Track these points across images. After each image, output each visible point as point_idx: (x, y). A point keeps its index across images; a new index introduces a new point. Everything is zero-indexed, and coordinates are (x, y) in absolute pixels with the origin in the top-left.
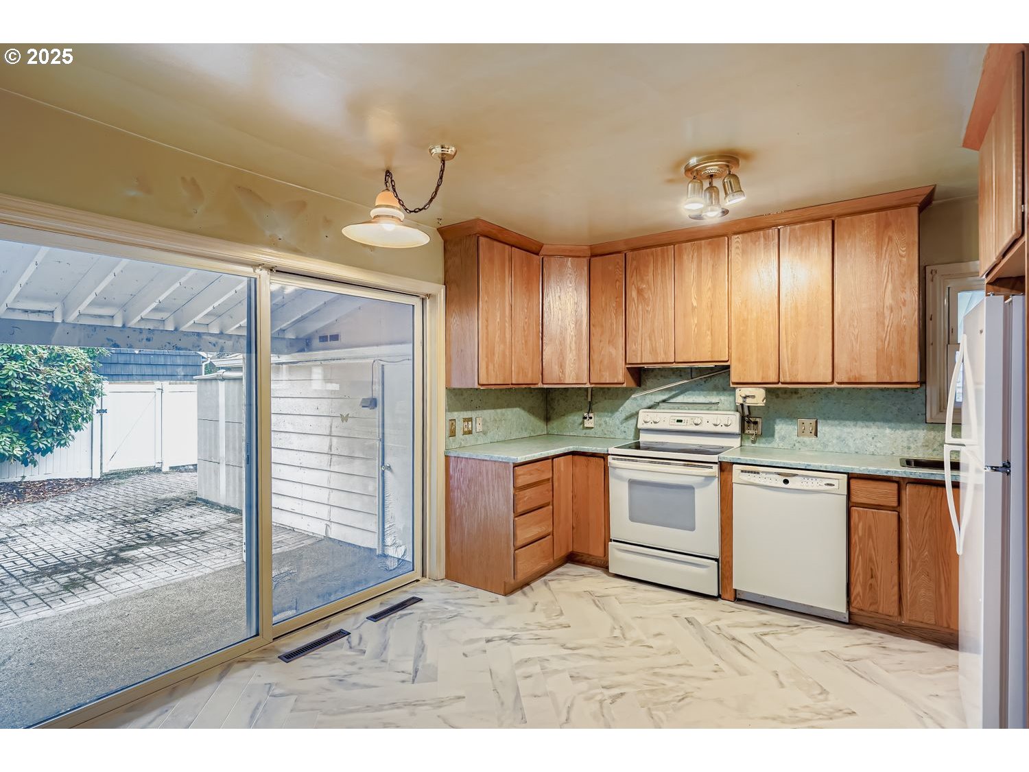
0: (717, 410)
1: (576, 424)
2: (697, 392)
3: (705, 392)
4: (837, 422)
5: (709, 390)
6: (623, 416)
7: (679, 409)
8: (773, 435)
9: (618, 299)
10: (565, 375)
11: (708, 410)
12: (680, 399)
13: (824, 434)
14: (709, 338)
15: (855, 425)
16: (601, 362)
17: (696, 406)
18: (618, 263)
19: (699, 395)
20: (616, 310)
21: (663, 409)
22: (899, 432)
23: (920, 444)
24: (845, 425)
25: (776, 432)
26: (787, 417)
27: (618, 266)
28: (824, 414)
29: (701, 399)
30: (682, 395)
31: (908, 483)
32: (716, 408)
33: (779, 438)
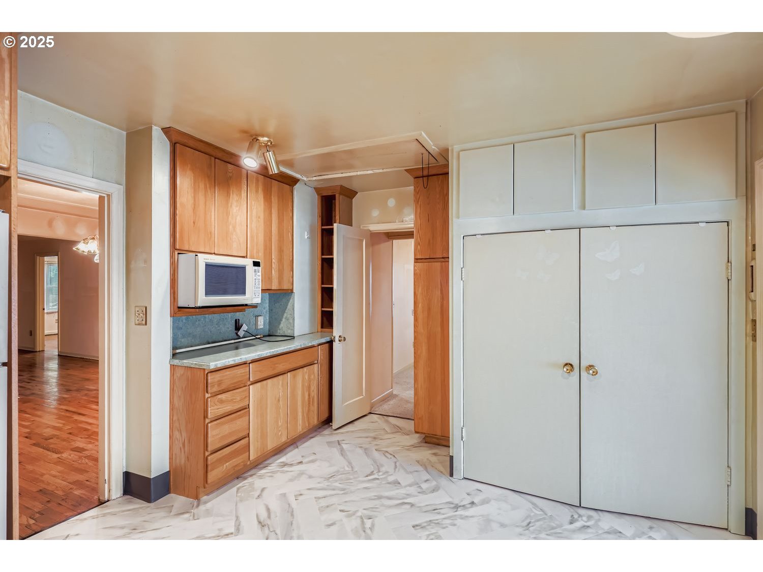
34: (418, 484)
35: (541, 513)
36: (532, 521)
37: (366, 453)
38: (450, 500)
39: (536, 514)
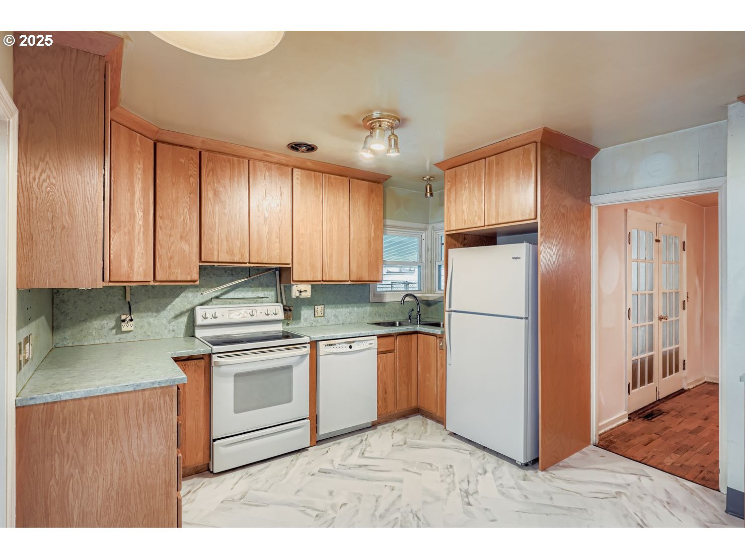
0: (262, 303)
1: (106, 330)
2: (246, 289)
3: (252, 289)
4: (334, 306)
5: (256, 287)
6: (173, 314)
7: (230, 303)
8: (300, 318)
9: (192, 196)
10: (133, 271)
11: (255, 303)
12: (231, 295)
13: (328, 314)
14: (278, 244)
15: (342, 307)
16: (171, 258)
17: (245, 301)
18: (192, 158)
19: (248, 291)
20: (190, 206)
21: (216, 304)
22: (360, 309)
23: (368, 315)
24: (338, 308)
25: (302, 315)
26: (308, 305)
27: (191, 161)
28: (328, 301)
29: (250, 294)
30: (233, 292)
31: (397, 335)
32: (261, 301)
33: (304, 320)
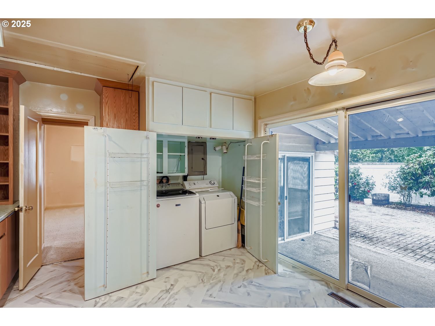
34: (134, 292)
35: (201, 273)
36: (202, 278)
37: (74, 293)
38: (161, 290)
39: (200, 275)
